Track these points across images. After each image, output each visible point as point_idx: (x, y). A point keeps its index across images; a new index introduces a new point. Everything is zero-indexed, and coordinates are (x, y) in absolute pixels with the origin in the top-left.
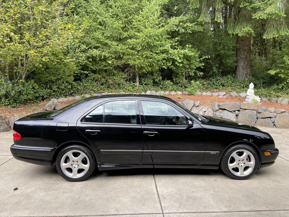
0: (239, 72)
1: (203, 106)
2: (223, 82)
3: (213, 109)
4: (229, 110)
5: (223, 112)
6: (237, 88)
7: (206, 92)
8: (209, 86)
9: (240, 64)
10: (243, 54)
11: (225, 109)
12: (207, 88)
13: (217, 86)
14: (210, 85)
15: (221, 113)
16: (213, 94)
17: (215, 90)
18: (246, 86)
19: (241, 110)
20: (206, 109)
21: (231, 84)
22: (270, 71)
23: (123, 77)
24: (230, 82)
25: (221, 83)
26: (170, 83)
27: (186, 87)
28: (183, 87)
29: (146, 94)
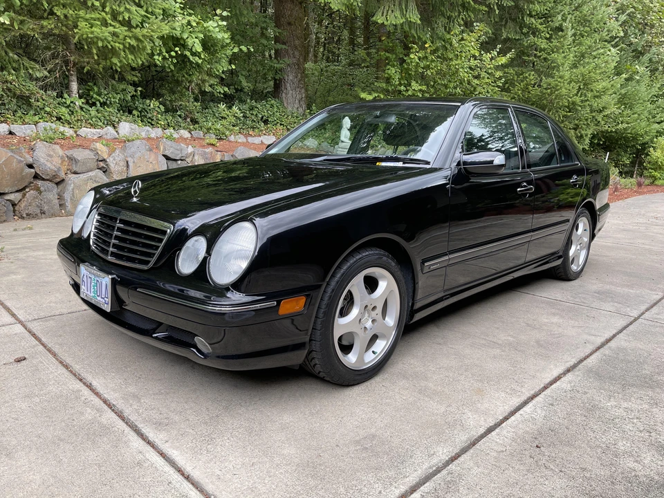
0: (286, 94)
2: (265, 114)
9: (288, 76)
10: (292, 56)
16: (250, 139)
17: (251, 132)
21: (280, 120)
22: (363, 95)
23: (38, 75)
24: (278, 114)
25: (262, 117)
26: (159, 107)
27: (194, 121)
28: (189, 120)
29: (117, 132)
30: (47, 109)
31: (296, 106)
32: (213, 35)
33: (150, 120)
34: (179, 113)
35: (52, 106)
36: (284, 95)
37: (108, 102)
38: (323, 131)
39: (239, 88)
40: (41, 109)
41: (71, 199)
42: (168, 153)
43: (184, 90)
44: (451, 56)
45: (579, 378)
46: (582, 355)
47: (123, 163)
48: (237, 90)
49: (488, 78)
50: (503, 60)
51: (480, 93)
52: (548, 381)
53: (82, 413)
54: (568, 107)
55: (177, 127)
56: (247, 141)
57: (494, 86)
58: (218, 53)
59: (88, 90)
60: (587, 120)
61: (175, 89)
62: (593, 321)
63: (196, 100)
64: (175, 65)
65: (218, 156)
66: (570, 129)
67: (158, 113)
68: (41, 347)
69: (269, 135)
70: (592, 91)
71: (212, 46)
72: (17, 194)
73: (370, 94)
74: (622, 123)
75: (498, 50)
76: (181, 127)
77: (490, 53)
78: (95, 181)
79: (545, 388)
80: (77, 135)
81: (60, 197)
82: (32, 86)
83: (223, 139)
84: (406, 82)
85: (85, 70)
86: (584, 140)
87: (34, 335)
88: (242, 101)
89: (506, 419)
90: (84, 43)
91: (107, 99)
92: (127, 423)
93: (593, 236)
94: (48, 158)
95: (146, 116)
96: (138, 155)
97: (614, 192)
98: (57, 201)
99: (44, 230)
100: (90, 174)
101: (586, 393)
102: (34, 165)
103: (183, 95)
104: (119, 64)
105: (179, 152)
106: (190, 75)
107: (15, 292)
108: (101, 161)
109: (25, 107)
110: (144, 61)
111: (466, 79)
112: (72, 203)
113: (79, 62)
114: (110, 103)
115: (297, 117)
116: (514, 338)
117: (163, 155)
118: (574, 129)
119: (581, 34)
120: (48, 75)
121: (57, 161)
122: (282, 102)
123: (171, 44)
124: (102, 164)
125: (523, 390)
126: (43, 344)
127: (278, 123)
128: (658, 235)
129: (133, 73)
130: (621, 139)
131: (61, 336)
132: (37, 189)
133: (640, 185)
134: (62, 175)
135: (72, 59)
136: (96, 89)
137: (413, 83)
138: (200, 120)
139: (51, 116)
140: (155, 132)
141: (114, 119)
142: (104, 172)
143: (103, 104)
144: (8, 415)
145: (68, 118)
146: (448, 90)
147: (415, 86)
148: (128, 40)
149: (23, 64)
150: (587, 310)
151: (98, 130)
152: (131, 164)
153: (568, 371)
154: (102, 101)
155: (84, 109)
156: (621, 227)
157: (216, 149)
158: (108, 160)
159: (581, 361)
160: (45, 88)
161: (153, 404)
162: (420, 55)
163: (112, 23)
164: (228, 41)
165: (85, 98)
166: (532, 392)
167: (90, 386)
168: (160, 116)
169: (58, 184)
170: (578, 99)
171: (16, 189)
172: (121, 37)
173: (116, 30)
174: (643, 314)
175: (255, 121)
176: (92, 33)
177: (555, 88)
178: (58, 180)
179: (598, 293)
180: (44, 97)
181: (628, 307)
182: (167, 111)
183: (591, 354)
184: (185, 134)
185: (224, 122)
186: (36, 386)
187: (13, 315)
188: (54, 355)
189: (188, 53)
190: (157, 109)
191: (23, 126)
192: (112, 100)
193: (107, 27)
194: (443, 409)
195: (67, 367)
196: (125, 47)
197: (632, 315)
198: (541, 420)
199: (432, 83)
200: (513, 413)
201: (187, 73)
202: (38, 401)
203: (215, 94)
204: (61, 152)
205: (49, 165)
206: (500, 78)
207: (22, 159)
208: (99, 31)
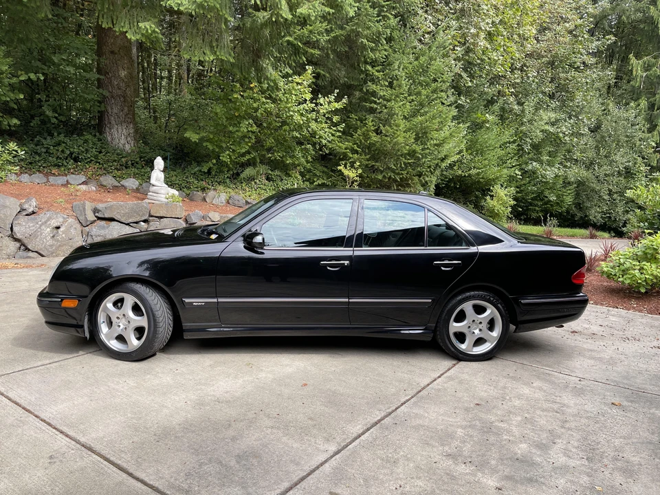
0: (110, 129)
1: (48, 214)
2: (75, 150)
3: (81, 218)
4: (123, 220)
5: (108, 227)
6: (113, 168)
7: (30, 175)
8: (38, 158)
9: (112, 109)
10: (116, 87)
11: (112, 220)
12: (31, 163)
13: (61, 158)
14: (40, 155)
15: (103, 228)
16: (51, 179)
17: (54, 171)
18: (132, 164)
19: (151, 218)
20: (61, 220)
21: (96, 157)
22: (188, 134)
24: (94, 150)
25: (71, 154)
36: (107, 129)
38: (149, 169)
50: (338, 106)
51: (320, 137)
54: (408, 155)
56: (48, 182)
57: (335, 131)
60: (429, 167)
66: (413, 175)
69: (78, 174)
73: (195, 133)
74: (474, 168)
75: (336, 95)
77: (328, 97)
84: (236, 122)
118: (418, 175)
119: (419, 83)
122: (105, 137)
127: (92, 160)
137: (243, 124)
147: (244, 127)
162: (246, 95)
170: (418, 148)
177: (393, 136)
199: (265, 125)
206: (340, 123)
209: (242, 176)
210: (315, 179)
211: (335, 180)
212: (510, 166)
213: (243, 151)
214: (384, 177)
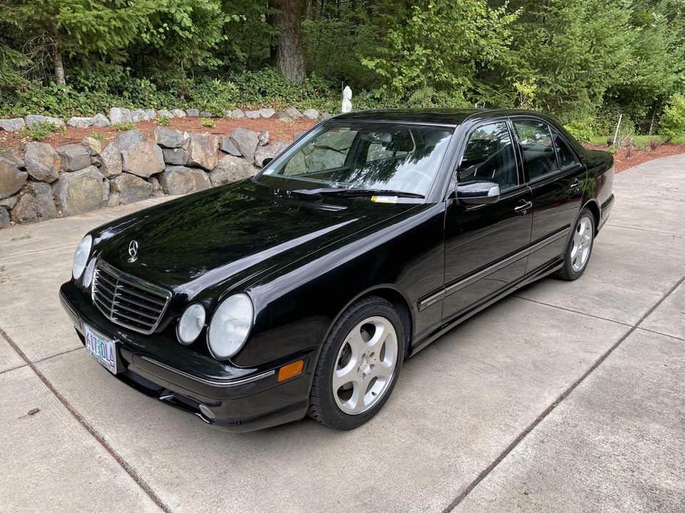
0: (284, 61)
2: (263, 85)
4: (336, 148)
5: (324, 155)
6: (294, 100)
7: (232, 110)
9: (285, 42)
10: (288, 20)
11: (328, 148)
12: (230, 100)
15: (321, 155)
16: (248, 114)
17: (249, 106)
18: (309, 95)
21: (279, 90)
22: (365, 62)
23: (22, 64)
24: (276, 84)
25: (260, 89)
26: (150, 86)
27: (188, 99)
28: (182, 97)
29: (108, 118)
30: (35, 99)
31: (295, 74)
32: (203, 8)
33: (141, 101)
34: (171, 91)
35: (39, 95)
36: (281, 61)
37: (97, 86)
38: (323, 99)
39: (234, 58)
40: (28, 99)
41: (67, 199)
42: (163, 142)
43: (176, 66)
44: (456, 16)
45: (571, 407)
46: (576, 378)
47: (117, 157)
48: (231, 60)
49: (496, 38)
50: (511, 18)
51: (487, 53)
52: (540, 412)
53: (98, 475)
54: (580, 65)
55: (171, 106)
56: (245, 116)
57: (502, 45)
58: (209, 25)
59: (75, 75)
60: (600, 77)
61: (166, 65)
62: (590, 333)
63: (189, 75)
64: (164, 41)
65: (215, 140)
66: (582, 87)
67: (150, 92)
68: (53, 394)
69: (268, 108)
70: (605, 46)
71: (202, 17)
72: (12, 199)
73: (372, 60)
74: (638, 75)
75: (506, 7)
76: (174, 105)
77: (498, 10)
78: (90, 177)
79: (538, 421)
80: (68, 125)
81: (56, 198)
82: (17, 76)
83: (220, 117)
84: (409, 46)
85: (71, 56)
86: (598, 98)
87: (44, 380)
88: (237, 72)
89: (498, 461)
90: (67, 28)
91: (95, 83)
92: (140, 484)
93: (595, 233)
94: (40, 158)
95: (137, 97)
96: (133, 146)
97: (627, 157)
98: (52, 203)
99: (42, 238)
100: (85, 171)
101: (576, 426)
102: (27, 168)
103: (174, 71)
104: (105, 48)
105: (175, 140)
106: (180, 51)
107: (20, 324)
108: (95, 156)
109: (11, 97)
110: (132, 40)
111: (472, 40)
112: (68, 203)
113: (64, 47)
114: (99, 87)
115: (296, 87)
116: (512, 359)
117: (158, 144)
118: (587, 87)
120: (33, 63)
121: (49, 160)
122: (279, 72)
123: (158, 20)
124: (95, 160)
125: (517, 425)
126: (54, 391)
127: (276, 94)
128: (667, 213)
129: (121, 53)
130: (636, 92)
131: (70, 380)
132: (32, 192)
133: (653, 147)
134: (56, 175)
135: (56, 45)
136: (83, 73)
137: (417, 47)
138: (195, 97)
139: (39, 106)
140: (149, 114)
141: (104, 104)
142: (98, 167)
143: (92, 89)
144: (29, 480)
145: (57, 107)
146: (454, 53)
147: (419, 50)
148: (113, 23)
149: (5, 53)
150: (586, 319)
151: (89, 119)
152: (125, 157)
153: (561, 398)
154: (90, 85)
155: (72, 96)
156: (630, 204)
157: (212, 131)
158: (101, 155)
159: (574, 386)
160: (30, 76)
161: (163, 460)
162: (424, 18)
163: (95, 5)
164: (219, 11)
165: (73, 83)
166: (525, 427)
167: (102, 441)
168: (152, 95)
169: (51, 184)
170: (590, 57)
171: (11, 193)
172: (105, 19)
173: (100, 13)
174: (641, 321)
175: (252, 94)
176: (75, 17)
177: (565, 46)
178: (52, 180)
179: (598, 296)
180: (30, 87)
181: (627, 312)
182: (159, 89)
183: (584, 377)
184: (180, 113)
185: (219, 99)
186: (52, 443)
187: (22, 355)
188: (66, 404)
189: (177, 28)
190: (148, 88)
191: (11, 121)
192: (101, 83)
193: (91, 10)
194: (439, 453)
195: (78, 418)
196: (110, 29)
197: (630, 323)
198: (531, 461)
199: (437, 46)
200: (505, 454)
201: (177, 49)
202: (55, 461)
203: (209, 67)
204: (52, 151)
205: (41, 166)
206: (509, 37)
207: (14, 163)
208: (82, 15)
209: (411, 99)
210: (478, 98)
211: (499, 98)
212: (676, 70)
213: (415, 74)
214: (552, 91)
